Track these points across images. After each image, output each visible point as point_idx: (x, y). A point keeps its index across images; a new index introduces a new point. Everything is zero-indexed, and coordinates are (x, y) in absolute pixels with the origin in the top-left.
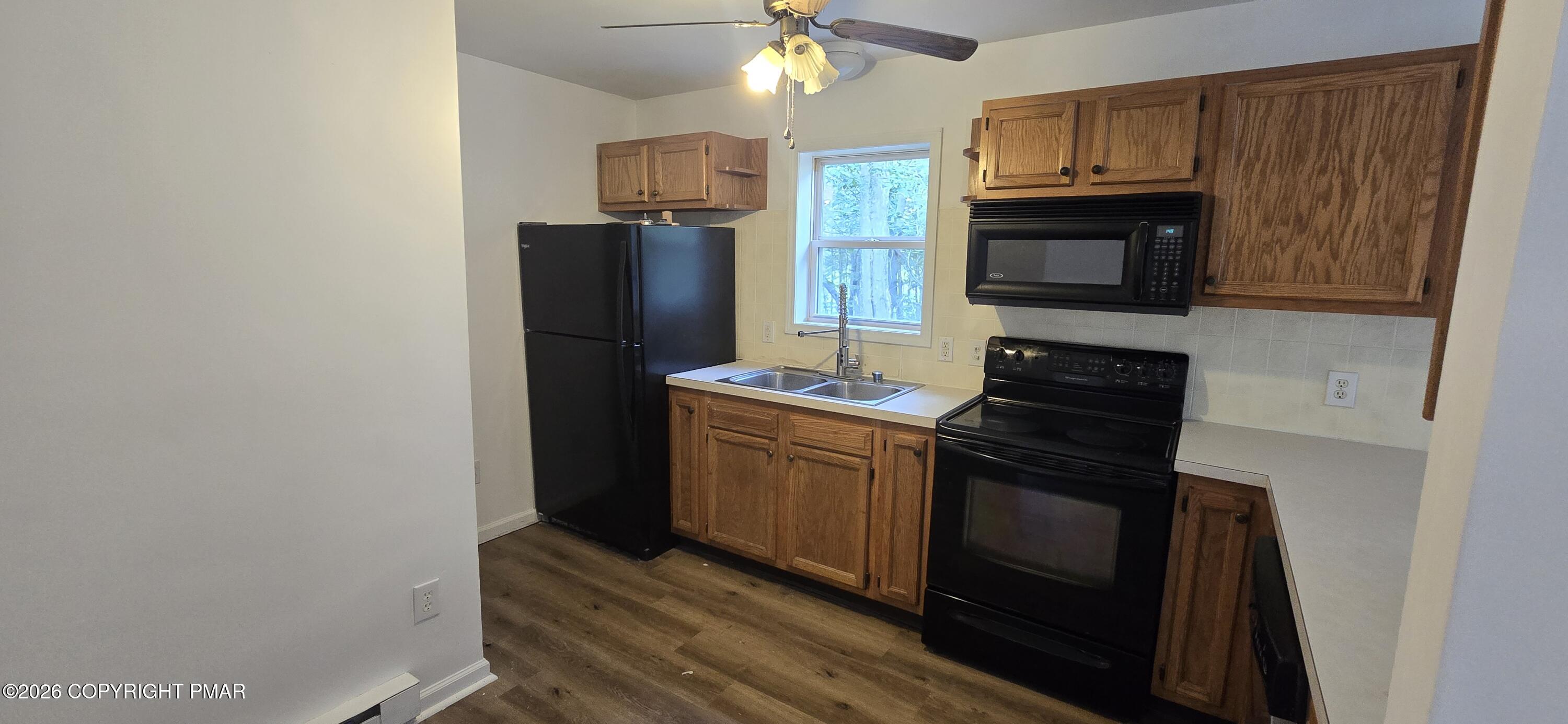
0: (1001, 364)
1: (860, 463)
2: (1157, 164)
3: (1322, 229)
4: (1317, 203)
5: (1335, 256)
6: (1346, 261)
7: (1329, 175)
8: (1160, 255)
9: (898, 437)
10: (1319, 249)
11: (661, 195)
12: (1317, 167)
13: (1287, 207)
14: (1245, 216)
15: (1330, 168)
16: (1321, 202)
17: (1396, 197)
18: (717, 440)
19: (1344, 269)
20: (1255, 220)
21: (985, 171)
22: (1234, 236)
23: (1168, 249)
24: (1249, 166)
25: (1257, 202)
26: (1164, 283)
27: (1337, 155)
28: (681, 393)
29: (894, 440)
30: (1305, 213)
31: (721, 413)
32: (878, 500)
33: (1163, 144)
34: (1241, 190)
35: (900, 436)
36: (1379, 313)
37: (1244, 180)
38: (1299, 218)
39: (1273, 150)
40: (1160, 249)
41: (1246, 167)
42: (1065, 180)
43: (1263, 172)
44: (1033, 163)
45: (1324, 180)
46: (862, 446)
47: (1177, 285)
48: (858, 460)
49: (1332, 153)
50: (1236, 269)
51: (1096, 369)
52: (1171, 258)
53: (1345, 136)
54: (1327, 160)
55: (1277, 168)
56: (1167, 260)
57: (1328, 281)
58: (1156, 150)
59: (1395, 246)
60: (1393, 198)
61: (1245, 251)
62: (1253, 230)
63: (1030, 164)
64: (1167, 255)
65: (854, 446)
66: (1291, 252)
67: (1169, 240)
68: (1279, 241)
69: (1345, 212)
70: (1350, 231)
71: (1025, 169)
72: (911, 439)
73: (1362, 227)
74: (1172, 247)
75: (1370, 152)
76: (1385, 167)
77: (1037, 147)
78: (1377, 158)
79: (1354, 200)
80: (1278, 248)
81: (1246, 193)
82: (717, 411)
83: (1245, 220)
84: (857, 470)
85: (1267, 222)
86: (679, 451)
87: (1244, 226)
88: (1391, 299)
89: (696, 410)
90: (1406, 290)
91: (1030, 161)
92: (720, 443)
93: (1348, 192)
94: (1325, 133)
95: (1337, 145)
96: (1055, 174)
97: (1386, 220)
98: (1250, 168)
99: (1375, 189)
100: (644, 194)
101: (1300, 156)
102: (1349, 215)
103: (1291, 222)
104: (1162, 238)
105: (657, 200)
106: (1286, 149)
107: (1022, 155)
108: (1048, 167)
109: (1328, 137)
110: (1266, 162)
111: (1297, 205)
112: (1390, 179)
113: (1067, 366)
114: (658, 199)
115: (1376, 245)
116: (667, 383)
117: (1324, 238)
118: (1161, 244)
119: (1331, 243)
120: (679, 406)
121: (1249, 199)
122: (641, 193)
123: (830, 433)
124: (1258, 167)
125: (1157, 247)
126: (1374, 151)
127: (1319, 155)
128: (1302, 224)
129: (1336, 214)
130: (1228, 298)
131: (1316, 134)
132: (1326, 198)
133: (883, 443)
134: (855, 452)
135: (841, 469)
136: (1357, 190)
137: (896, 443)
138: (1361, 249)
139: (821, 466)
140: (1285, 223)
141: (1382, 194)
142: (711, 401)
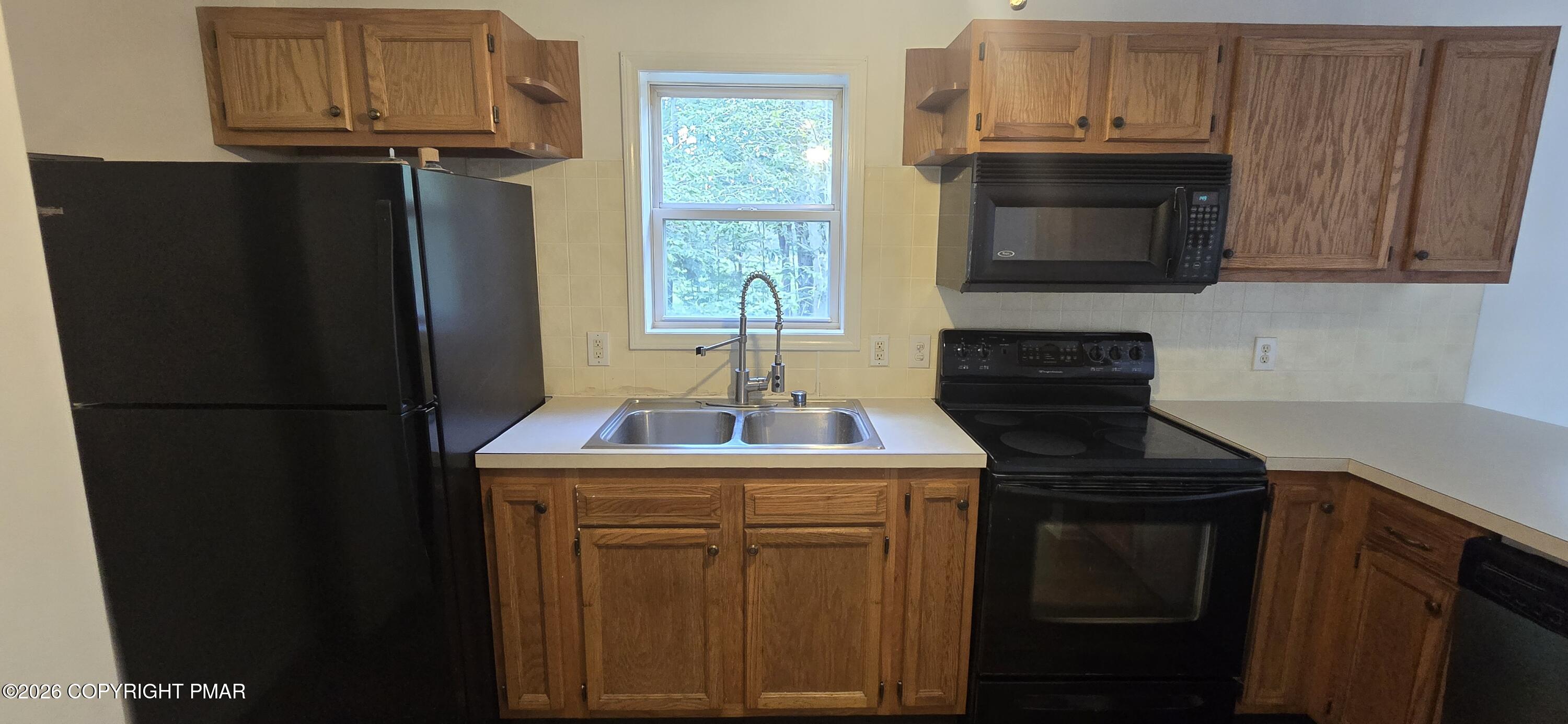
0: (964, 364)
1: (871, 535)
2: (1175, 122)
3: (1316, 200)
4: (1313, 170)
5: (1325, 226)
6: (1334, 232)
7: (1323, 143)
8: (1196, 226)
9: (930, 488)
10: (1313, 219)
11: (385, 120)
12: (1315, 134)
13: (1289, 175)
14: (1254, 184)
15: (1324, 138)
16: (1316, 172)
17: (1372, 169)
18: (600, 547)
19: (1331, 240)
20: (1262, 188)
21: (979, 116)
22: (1244, 205)
23: (1204, 219)
24: (1259, 131)
25: (1265, 168)
26: (1198, 258)
27: (1330, 123)
28: (512, 480)
29: (924, 493)
30: (1304, 182)
31: (610, 500)
32: (895, 580)
33: (1181, 98)
34: (1251, 155)
35: (931, 485)
36: (1352, 280)
37: (1254, 145)
38: (1298, 185)
39: (1280, 113)
40: (1196, 219)
41: (1256, 130)
42: (1079, 133)
43: (1270, 136)
44: (1040, 109)
45: (1320, 148)
46: (873, 509)
47: (1210, 260)
48: (865, 530)
49: (1326, 122)
50: (1245, 241)
51: (1069, 358)
52: (1206, 229)
53: (1337, 104)
54: (1322, 129)
55: (1281, 135)
56: (1202, 232)
57: (1319, 252)
58: (1174, 105)
59: (1370, 216)
60: (1370, 170)
61: (1253, 222)
62: (1261, 199)
63: (1037, 110)
64: (1203, 226)
65: (860, 511)
66: (1291, 222)
67: (1205, 208)
68: (1282, 210)
69: (1335, 180)
70: (1338, 199)
71: (1031, 117)
72: (948, 486)
73: (1346, 198)
74: (1207, 216)
75: (1355, 123)
76: (1366, 138)
77: (1045, 89)
78: (1361, 129)
79: (1342, 172)
80: (1281, 220)
81: (1256, 159)
82: (598, 499)
83: (1253, 187)
84: (865, 545)
85: (1272, 190)
86: (513, 580)
87: (1253, 196)
88: (1365, 267)
89: (551, 503)
90: (1377, 258)
91: (1036, 106)
92: (604, 550)
93: (1337, 164)
94: (1322, 101)
95: (1331, 115)
96: (1067, 126)
97: (1364, 192)
98: (1259, 132)
99: (1357, 161)
100: (344, 116)
101: (1301, 123)
102: (1337, 186)
103: (1292, 193)
104: (1198, 207)
105: (376, 129)
106: (1290, 115)
107: (1027, 96)
108: (1058, 115)
109: (1324, 105)
110: (1273, 127)
111: (1298, 173)
112: (1369, 151)
113: (1038, 358)
114: (379, 126)
115: (1356, 215)
116: (477, 467)
117: (1318, 207)
118: (1197, 213)
119: (1322, 214)
120: (511, 503)
121: (1258, 165)
122: (336, 113)
123: (818, 500)
124: (1267, 129)
125: (1193, 216)
126: (1357, 123)
127: (1317, 121)
128: (1300, 192)
129: (1328, 184)
130: (1234, 272)
131: (1315, 101)
132: (1320, 167)
133: (903, 500)
134: (859, 521)
135: (837, 549)
136: (1344, 160)
137: (927, 497)
138: (1345, 219)
139: (802, 551)
140: (1287, 191)
141: (1362, 165)
142: (581, 483)
